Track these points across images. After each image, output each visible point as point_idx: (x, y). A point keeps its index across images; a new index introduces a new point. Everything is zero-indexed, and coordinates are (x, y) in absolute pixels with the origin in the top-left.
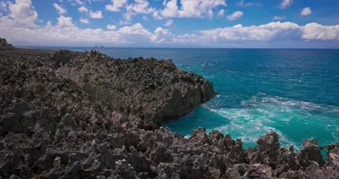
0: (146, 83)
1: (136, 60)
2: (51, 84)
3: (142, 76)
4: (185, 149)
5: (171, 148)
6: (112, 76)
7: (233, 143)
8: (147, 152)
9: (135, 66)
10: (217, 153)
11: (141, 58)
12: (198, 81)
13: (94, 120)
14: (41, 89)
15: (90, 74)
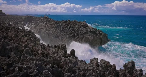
0: (71, 34)
1: (66, 22)
2: (21, 33)
3: (69, 30)
4: (84, 68)
5: (76, 67)
6: (53, 30)
7: (111, 66)
8: (63, 68)
9: (65, 25)
10: (101, 71)
11: (70, 21)
12: (99, 33)
13: (40, 52)
14: (16, 36)
15: (42, 28)
